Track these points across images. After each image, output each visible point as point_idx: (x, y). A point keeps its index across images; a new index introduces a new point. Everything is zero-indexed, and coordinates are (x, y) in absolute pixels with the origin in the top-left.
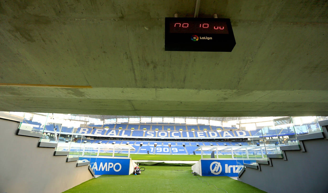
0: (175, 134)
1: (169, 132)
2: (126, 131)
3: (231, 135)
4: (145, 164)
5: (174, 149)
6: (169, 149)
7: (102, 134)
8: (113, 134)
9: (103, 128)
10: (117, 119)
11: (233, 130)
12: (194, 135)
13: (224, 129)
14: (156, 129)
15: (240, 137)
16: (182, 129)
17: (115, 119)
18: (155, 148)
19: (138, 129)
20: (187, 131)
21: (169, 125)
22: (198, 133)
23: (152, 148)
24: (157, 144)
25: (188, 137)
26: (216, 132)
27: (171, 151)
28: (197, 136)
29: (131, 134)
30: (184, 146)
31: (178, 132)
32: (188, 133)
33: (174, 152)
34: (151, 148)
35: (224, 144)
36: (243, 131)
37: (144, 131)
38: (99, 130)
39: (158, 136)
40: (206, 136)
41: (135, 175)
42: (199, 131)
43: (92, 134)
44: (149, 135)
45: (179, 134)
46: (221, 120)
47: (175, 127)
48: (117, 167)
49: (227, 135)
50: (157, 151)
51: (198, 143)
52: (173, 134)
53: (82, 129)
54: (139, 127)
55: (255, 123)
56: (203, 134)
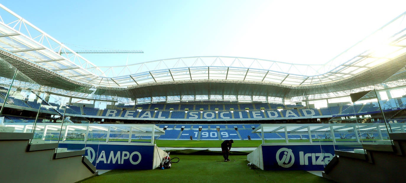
0: (224, 115)
1: (217, 112)
2: (163, 112)
3: (296, 115)
4: (181, 152)
5: (223, 133)
6: (217, 133)
7: (134, 117)
8: (147, 116)
9: (134, 109)
10: (151, 98)
11: (298, 109)
12: (249, 116)
13: (286, 107)
14: (201, 109)
15: (307, 116)
16: (233, 109)
17: (150, 98)
18: (200, 132)
19: (178, 109)
20: (239, 110)
21: (217, 103)
22: (254, 113)
23: (196, 133)
24: (202, 128)
25: (241, 118)
26: (277, 111)
27: (219, 136)
28: (252, 117)
29: (170, 116)
30: (236, 129)
31: (228, 113)
32: (240, 113)
33: (223, 137)
34: (194, 132)
36: (310, 109)
37: (186, 112)
38: (130, 111)
39: (203, 118)
40: (263, 117)
41: (163, 169)
42: (255, 110)
43: (121, 116)
44: (192, 117)
45: (230, 115)
46: (283, 96)
47: (224, 107)
48: (135, 158)
49: (290, 115)
50: (203, 137)
51: (253, 125)
52: (222, 114)
53: (109, 111)
54: (180, 108)
55: (327, 99)
56: (260, 114)
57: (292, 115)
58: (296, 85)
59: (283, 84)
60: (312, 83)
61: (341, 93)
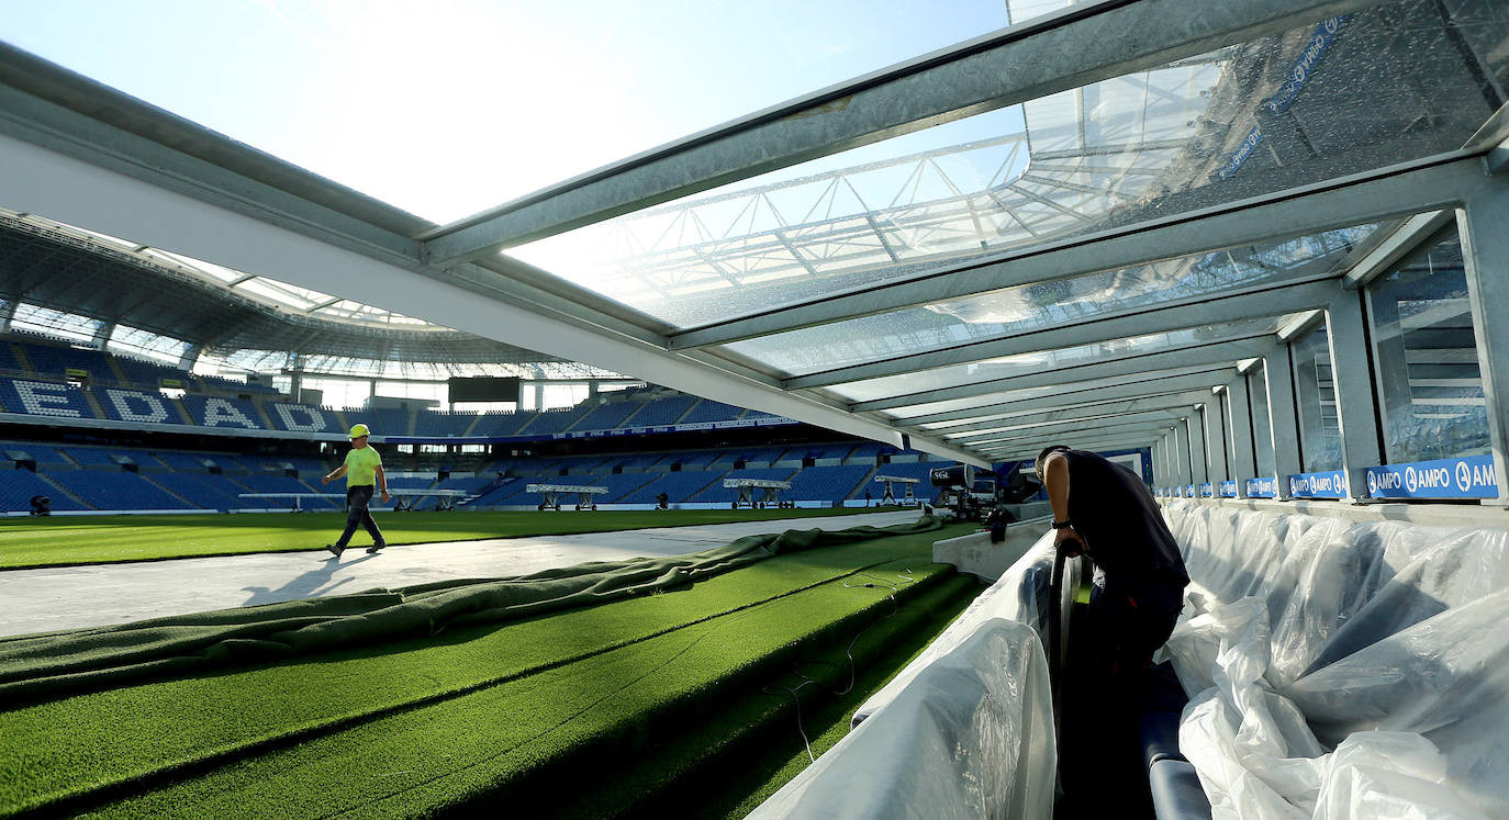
3: (250, 423)
11: (257, 400)
13: (202, 386)
15: (295, 432)
22: (23, 388)
26: (158, 396)
28: (17, 408)
35: (201, 460)
36: (308, 406)
40: (87, 413)
42: (29, 373)
49: (223, 418)
51: (20, 448)
55: (373, 381)
56: (64, 400)
57: (230, 419)
58: (295, 308)
59: (242, 290)
60: (354, 317)
61: (421, 370)
